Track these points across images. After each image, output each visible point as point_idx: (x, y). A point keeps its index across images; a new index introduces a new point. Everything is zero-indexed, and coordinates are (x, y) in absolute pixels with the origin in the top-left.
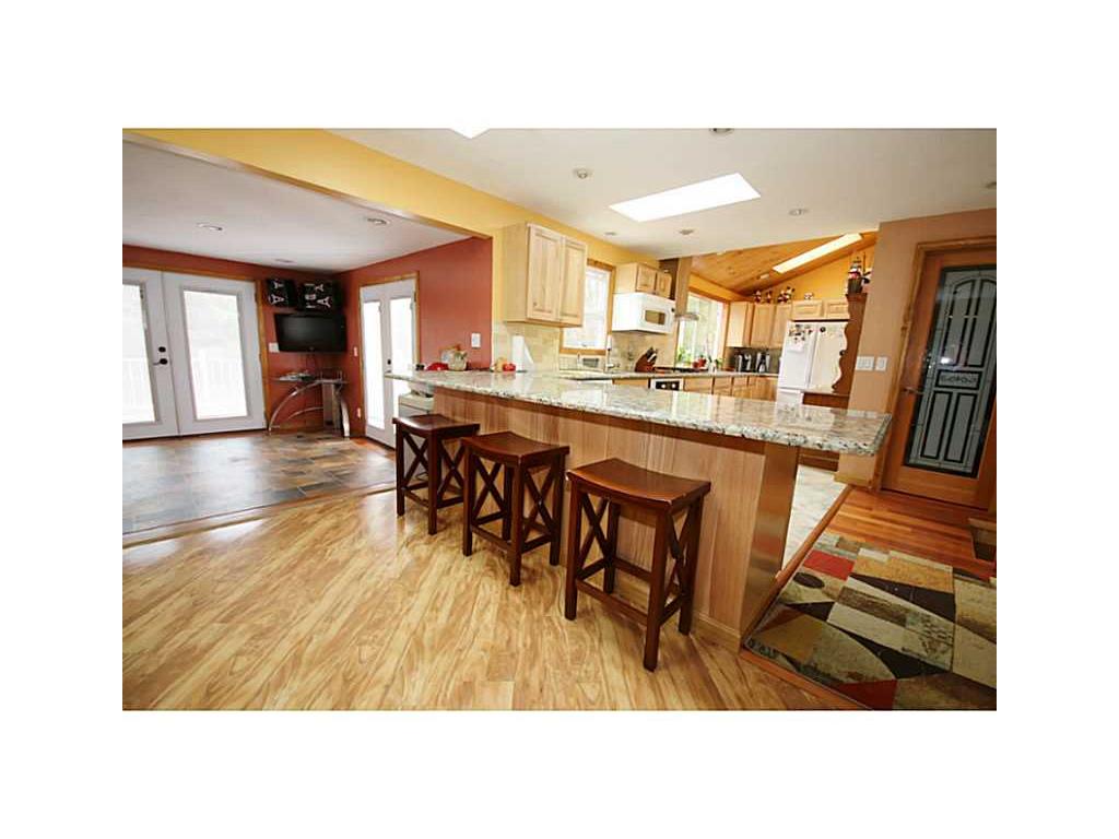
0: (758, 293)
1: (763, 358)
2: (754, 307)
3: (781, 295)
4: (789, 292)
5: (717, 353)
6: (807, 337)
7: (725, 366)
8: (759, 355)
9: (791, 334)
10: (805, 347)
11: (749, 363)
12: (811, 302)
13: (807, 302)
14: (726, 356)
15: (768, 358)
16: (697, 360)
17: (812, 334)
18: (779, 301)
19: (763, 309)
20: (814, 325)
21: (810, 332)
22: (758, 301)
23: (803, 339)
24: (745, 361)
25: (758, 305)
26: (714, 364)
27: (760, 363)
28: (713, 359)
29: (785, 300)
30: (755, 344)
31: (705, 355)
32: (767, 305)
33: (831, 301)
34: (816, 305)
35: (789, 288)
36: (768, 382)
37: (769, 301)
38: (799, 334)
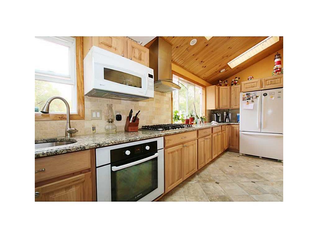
0: (220, 81)
1: (227, 114)
2: (219, 88)
3: (233, 82)
4: (237, 79)
5: (201, 113)
6: (255, 100)
7: (207, 120)
8: (225, 113)
9: (244, 99)
10: (255, 106)
11: (220, 118)
12: (253, 80)
13: (250, 81)
14: (207, 115)
15: (230, 115)
16: (188, 118)
17: (259, 98)
18: (232, 85)
19: (224, 89)
20: (258, 93)
21: (257, 97)
22: (220, 85)
23: (253, 101)
24: (218, 117)
25: (221, 87)
26: (200, 120)
27: (226, 117)
28: (200, 116)
29: (235, 84)
30: (221, 107)
31: (194, 114)
32: (226, 87)
33: (266, 79)
34: (257, 82)
35: (236, 78)
36: (233, 128)
37: (226, 85)
38: (249, 99)
